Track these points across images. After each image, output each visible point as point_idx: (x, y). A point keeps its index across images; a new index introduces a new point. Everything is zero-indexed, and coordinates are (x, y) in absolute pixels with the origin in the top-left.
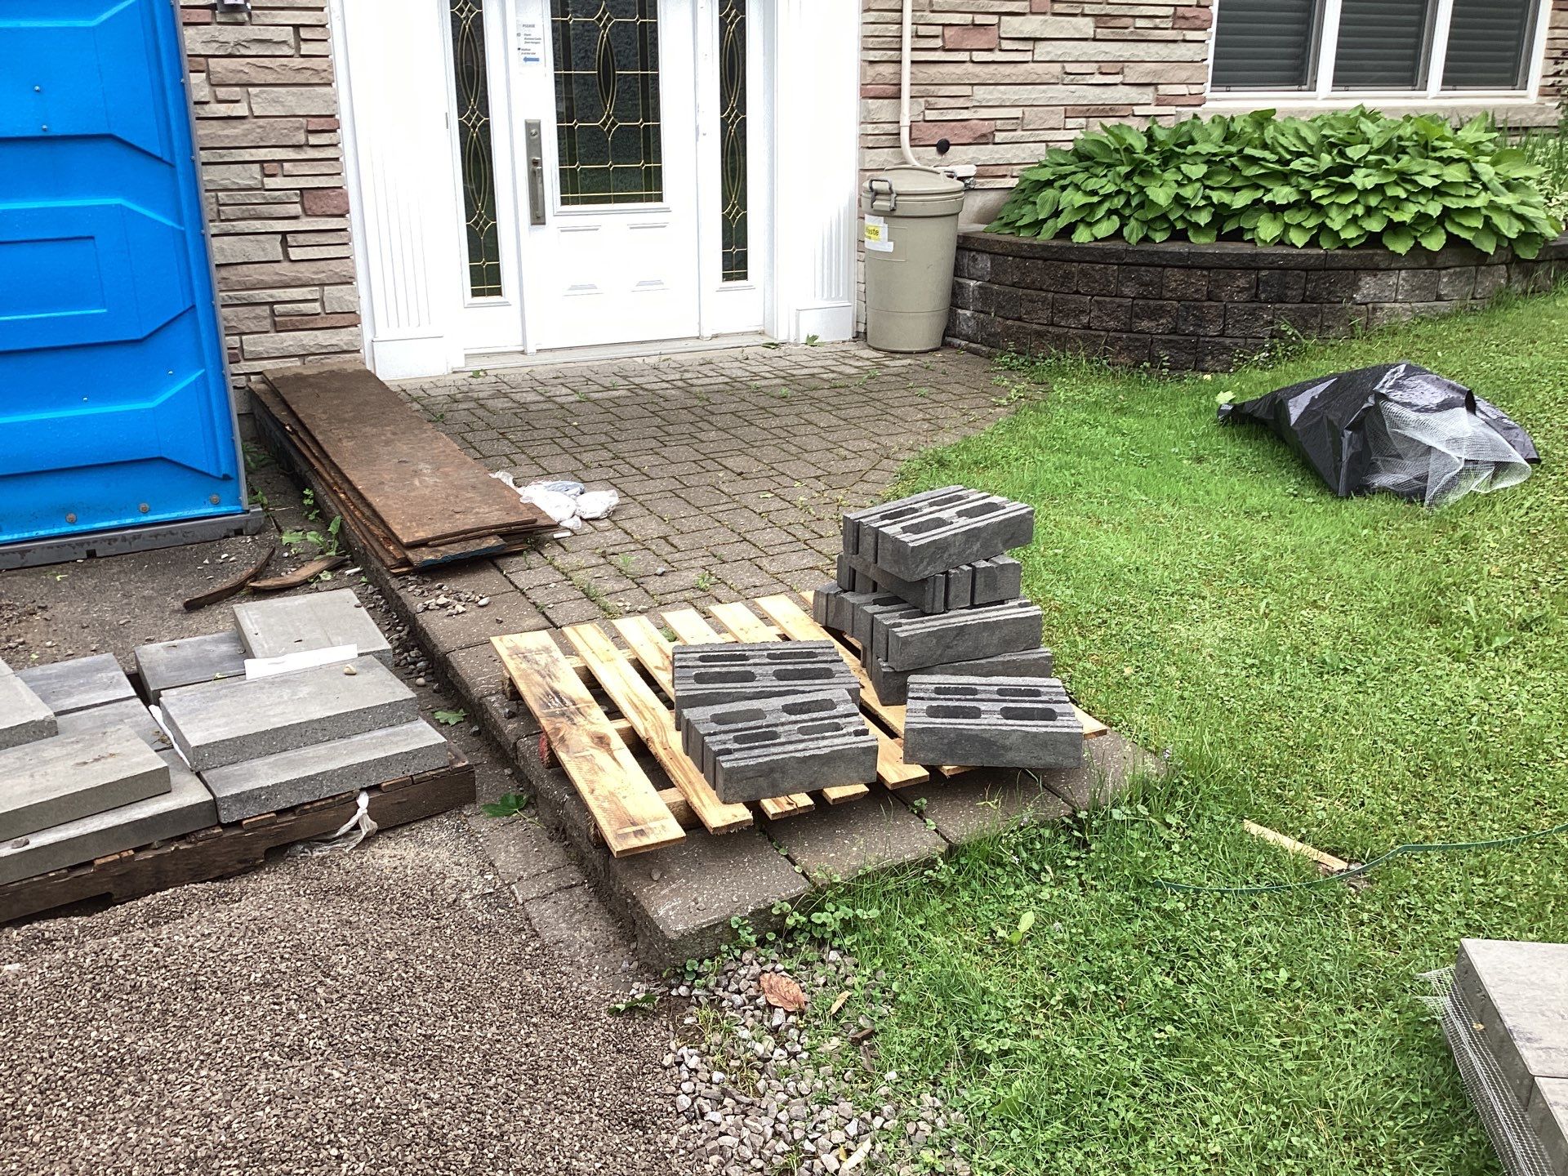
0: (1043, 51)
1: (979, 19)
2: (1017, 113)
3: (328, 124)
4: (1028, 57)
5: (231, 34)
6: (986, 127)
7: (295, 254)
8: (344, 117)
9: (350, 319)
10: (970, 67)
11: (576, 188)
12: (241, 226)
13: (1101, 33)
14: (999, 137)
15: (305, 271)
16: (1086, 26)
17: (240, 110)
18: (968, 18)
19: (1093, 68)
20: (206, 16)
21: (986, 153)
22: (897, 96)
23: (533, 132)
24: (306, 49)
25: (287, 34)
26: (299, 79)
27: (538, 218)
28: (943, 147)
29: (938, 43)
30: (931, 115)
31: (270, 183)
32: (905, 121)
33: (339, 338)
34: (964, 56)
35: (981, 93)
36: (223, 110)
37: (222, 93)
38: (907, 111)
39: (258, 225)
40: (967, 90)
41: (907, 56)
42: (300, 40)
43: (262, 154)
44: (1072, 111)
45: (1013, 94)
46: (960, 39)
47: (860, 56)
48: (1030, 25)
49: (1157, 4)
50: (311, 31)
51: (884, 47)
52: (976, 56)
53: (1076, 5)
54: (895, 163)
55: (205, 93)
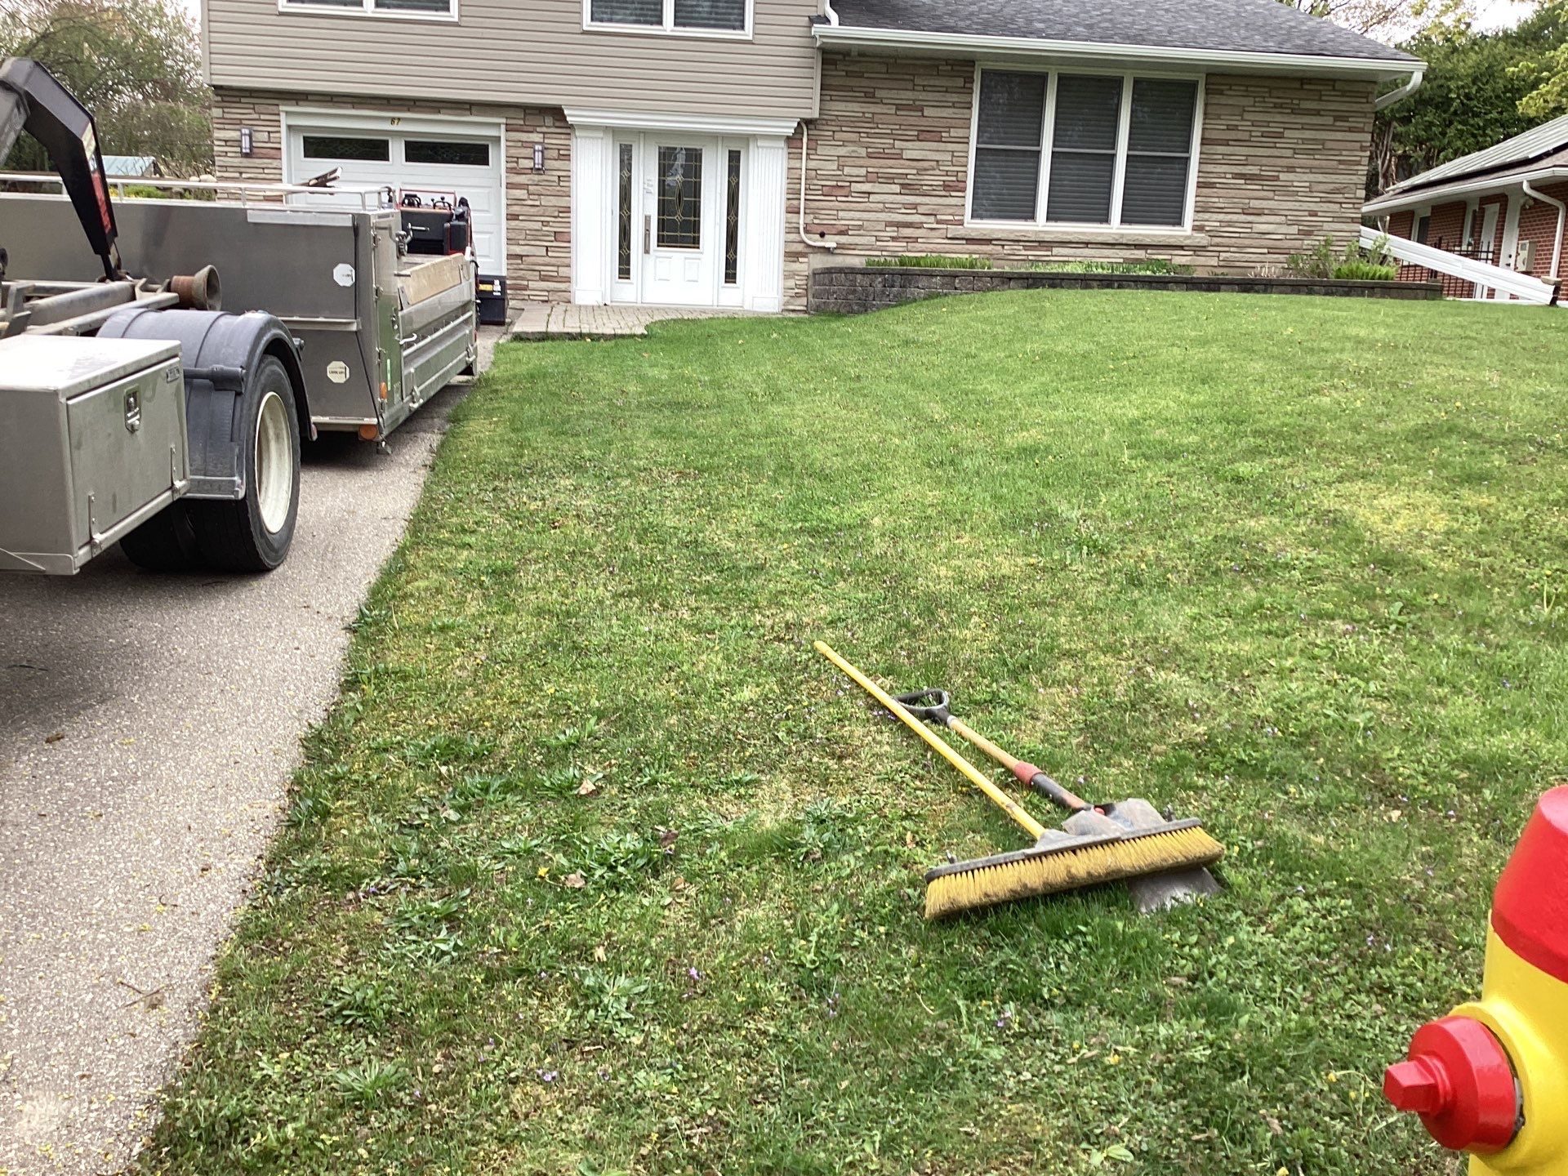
0: (872, 196)
1: (840, 184)
2: (860, 223)
3: (568, 210)
4: (866, 200)
5: (536, 178)
6: (844, 228)
7: (550, 254)
8: (573, 209)
9: (568, 280)
10: (836, 203)
11: (662, 241)
12: (533, 243)
13: (903, 191)
14: (850, 232)
15: (553, 261)
16: (897, 188)
17: (537, 203)
18: (834, 183)
19: (900, 206)
20: (529, 171)
21: (843, 239)
22: (799, 213)
23: (647, 219)
24: (562, 184)
25: (556, 179)
26: (559, 194)
27: (647, 251)
28: (822, 235)
29: (820, 192)
30: (816, 221)
31: (544, 229)
32: (801, 222)
33: (562, 286)
34: (834, 198)
35: (841, 214)
36: (531, 203)
37: (531, 197)
38: (801, 219)
39: (538, 243)
40: (835, 212)
41: (803, 197)
42: (560, 181)
43: (542, 219)
44: (889, 224)
45: (858, 215)
46: (831, 192)
47: (784, 197)
48: (867, 187)
49: (935, 180)
50: (564, 178)
51: (793, 193)
52: (839, 199)
53: (890, 179)
54: (798, 239)
55: (526, 197)
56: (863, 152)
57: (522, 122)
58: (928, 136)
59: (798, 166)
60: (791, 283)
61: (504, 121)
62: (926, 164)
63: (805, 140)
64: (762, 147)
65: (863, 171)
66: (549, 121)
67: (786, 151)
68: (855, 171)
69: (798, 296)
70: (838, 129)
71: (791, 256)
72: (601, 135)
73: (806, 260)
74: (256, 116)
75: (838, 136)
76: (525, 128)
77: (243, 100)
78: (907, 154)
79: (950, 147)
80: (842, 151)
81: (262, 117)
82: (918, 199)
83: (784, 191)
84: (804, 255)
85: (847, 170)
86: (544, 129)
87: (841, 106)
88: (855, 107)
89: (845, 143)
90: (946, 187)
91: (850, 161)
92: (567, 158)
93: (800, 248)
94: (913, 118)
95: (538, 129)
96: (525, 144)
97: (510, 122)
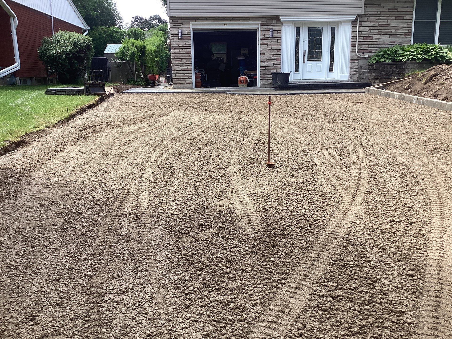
0: (380, 40)
1: (369, 36)
2: (376, 48)
3: (280, 50)
4: (378, 41)
5: (270, 40)
6: (370, 50)
7: (274, 65)
8: (282, 50)
10: (368, 42)
11: (310, 59)
12: (269, 62)
13: (390, 37)
14: (373, 52)
15: (275, 68)
16: (388, 36)
17: (270, 49)
18: (368, 36)
19: (389, 42)
20: (268, 38)
21: (370, 54)
22: (356, 46)
23: (304, 52)
24: (278, 42)
26: (278, 45)
28: (363, 53)
29: (363, 39)
30: (361, 49)
31: (273, 57)
32: (357, 49)
34: (367, 41)
35: (370, 46)
36: (269, 49)
37: (269, 47)
39: (270, 62)
40: (367, 45)
41: (357, 41)
42: (278, 41)
43: (272, 54)
45: (375, 46)
46: (366, 38)
47: (351, 41)
48: (378, 36)
49: (401, 33)
50: (279, 40)
51: (354, 39)
52: (369, 41)
53: (386, 33)
54: (355, 55)
55: (267, 47)
56: (377, 24)
57: (266, 22)
58: (399, 18)
59: (355, 30)
60: (353, 70)
61: (260, 22)
62: (398, 27)
63: (358, 22)
64: (344, 25)
65: (377, 31)
66: (274, 21)
67: (351, 26)
68: (374, 31)
69: (355, 74)
70: (369, 17)
71: (353, 61)
72: (291, 24)
73: (358, 62)
74: (183, 26)
75: (369, 20)
76: (267, 24)
77: (179, 21)
78: (392, 25)
79: (407, 21)
80: (370, 25)
81: (185, 26)
82: (395, 39)
83: (350, 39)
84: (357, 60)
85: (372, 31)
86: (273, 24)
87: (370, 10)
88: (375, 10)
89: (371, 22)
90: (405, 35)
91: (373, 28)
92: (280, 33)
93: (356, 58)
94: (394, 12)
95: (271, 24)
96: (267, 30)
97: (262, 22)
